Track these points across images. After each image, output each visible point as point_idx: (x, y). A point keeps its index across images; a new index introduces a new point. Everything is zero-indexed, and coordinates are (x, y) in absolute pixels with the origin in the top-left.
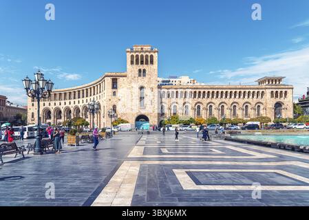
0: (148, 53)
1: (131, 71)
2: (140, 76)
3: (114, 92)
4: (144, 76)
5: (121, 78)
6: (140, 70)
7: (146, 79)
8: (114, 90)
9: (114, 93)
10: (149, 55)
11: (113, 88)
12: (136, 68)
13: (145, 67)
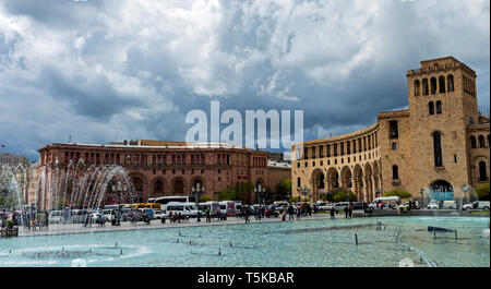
0: (442, 73)
1: (417, 108)
2: (431, 113)
3: (394, 144)
4: (439, 112)
5: (402, 119)
6: (431, 104)
7: (443, 118)
8: (394, 141)
9: (394, 146)
10: (445, 75)
11: (392, 137)
12: (424, 101)
13: (439, 96)
